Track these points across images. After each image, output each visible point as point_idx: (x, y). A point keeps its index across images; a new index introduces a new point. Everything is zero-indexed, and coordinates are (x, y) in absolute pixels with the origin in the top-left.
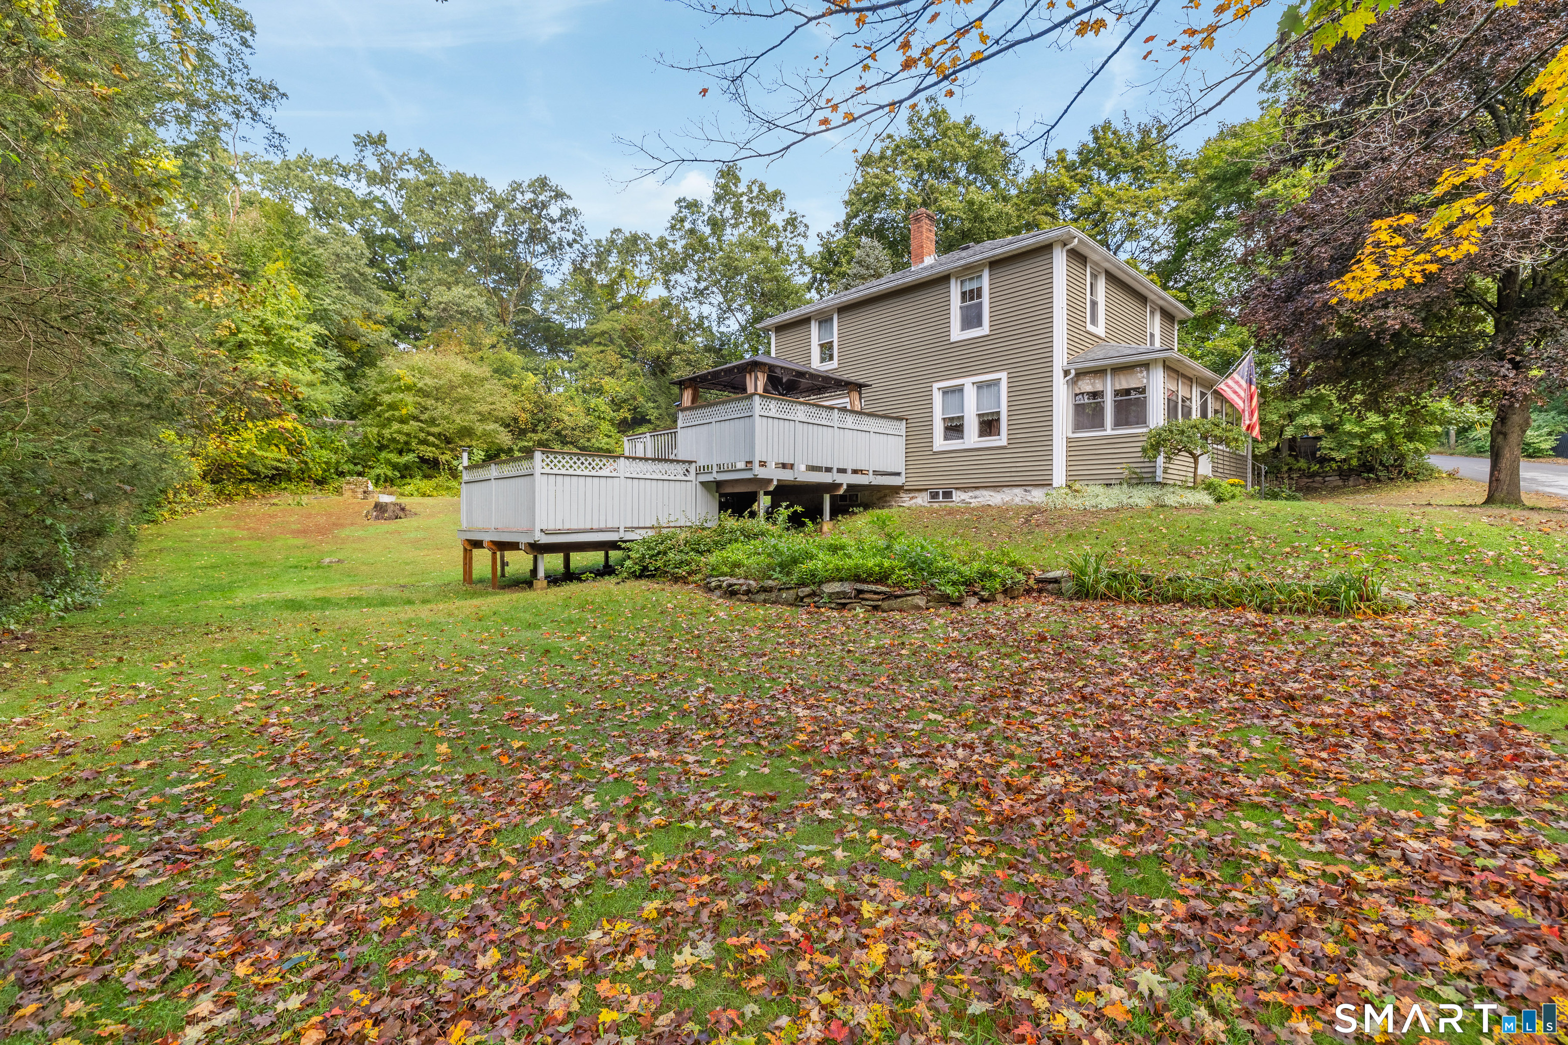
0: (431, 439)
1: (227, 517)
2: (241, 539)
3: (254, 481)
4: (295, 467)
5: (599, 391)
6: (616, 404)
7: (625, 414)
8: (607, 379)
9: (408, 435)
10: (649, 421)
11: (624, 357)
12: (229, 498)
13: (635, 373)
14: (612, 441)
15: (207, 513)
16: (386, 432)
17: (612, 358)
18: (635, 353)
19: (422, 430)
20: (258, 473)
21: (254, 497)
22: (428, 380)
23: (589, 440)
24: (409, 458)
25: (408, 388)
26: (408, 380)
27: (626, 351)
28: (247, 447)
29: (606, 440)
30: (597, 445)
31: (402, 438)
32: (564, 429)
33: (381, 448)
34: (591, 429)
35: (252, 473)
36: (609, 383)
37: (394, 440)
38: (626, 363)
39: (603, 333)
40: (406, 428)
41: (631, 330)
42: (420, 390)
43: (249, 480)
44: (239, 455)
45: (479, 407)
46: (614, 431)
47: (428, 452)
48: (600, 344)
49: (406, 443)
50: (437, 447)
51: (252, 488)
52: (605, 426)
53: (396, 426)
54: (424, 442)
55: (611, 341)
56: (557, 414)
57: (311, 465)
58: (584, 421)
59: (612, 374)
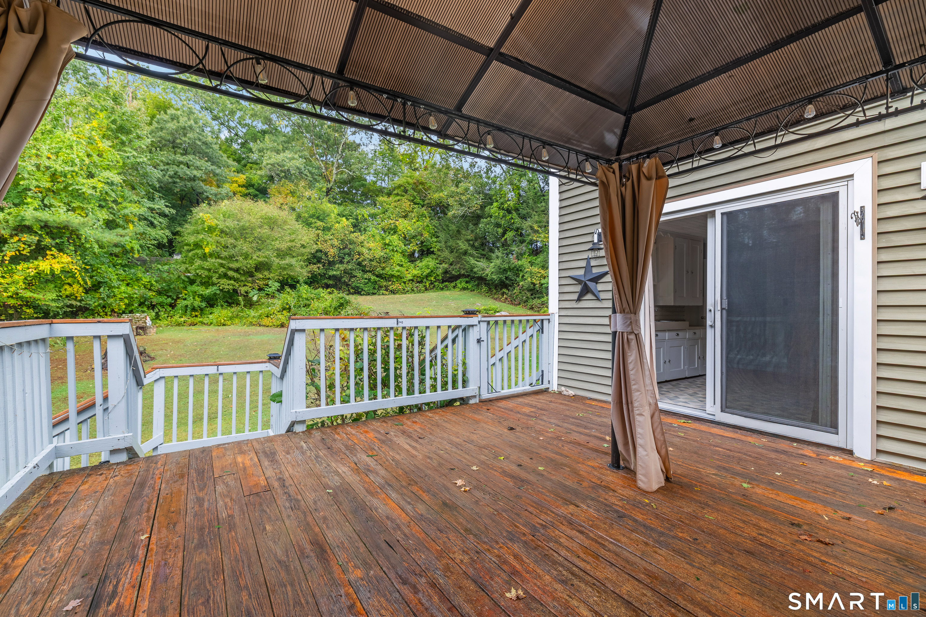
5: (394, 231)
6: (406, 240)
7: (413, 247)
8: (400, 220)
9: (209, 270)
10: (433, 253)
11: (415, 204)
13: (423, 215)
14: (403, 269)
17: (406, 204)
18: (424, 200)
19: (222, 265)
22: (230, 223)
23: (383, 269)
25: (211, 229)
26: (212, 223)
27: (418, 200)
29: (398, 268)
30: (390, 272)
31: (205, 273)
32: (365, 260)
34: (387, 259)
36: (403, 225)
37: (198, 275)
38: (417, 208)
39: (400, 186)
41: (422, 183)
42: (221, 231)
45: (277, 244)
46: (405, 261)
48: (397, 195)
49: (208, 277)
50: (235, 280)
52: (398, 257)
54: (224, 276)
55: (406, 191)
56: (359, 249)
58: (379, 253)
59: (405, 217)
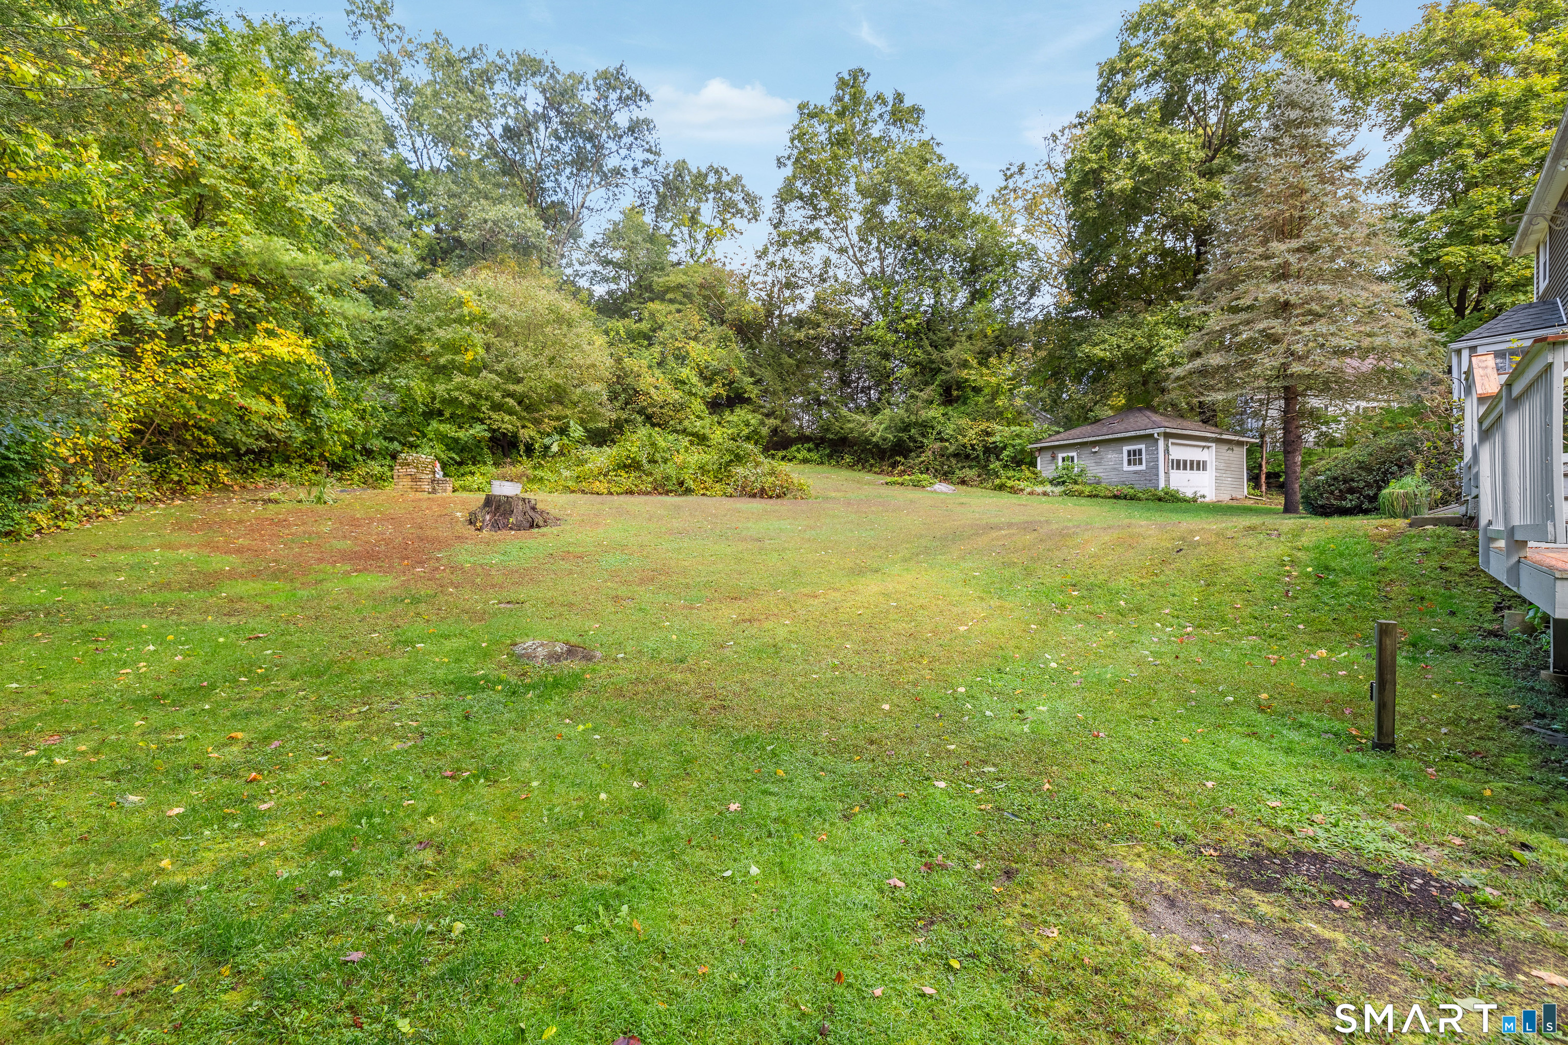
0: (511, 401)
1: (179, 526)
2: (233, 575)
3: (224, 459)
4: (299, 436)
5: (685, 359)
6: (708, 376)
7: (718, 389)
8: (692, 344)
11: (704, 319)
12: (179, 489)
13: (726, 339)
15: (135, 518)
16: (440, 389)
19: (496, 387)
20: (232, 444)
21: (226, 488)
22: (503, 308)
24: (478, 430)
25: (476, 320)
26: (473, 307)
27: (704, 313)
28: (220, 387)
31: (467, 399)
33: (431, 414)
34: (681, 407)
35: (225, 443)
37: (453, 402)
39: (680, 287)
40: (474, 383)
41: (710, 286)
42: (494, 324)
43: (214, 457)
44: (201, 402)
47: (506, 423)
48: (673, 301)
49: (473, 407)
50: (517, 415)
51: (223, 472)
52: (697, 405)
53: (458, 378)
54: (497, 407)
55: (690, 297)
56: (641, 386)
57: (326, 434)
58: (673, 396)
59: (696, 338)
